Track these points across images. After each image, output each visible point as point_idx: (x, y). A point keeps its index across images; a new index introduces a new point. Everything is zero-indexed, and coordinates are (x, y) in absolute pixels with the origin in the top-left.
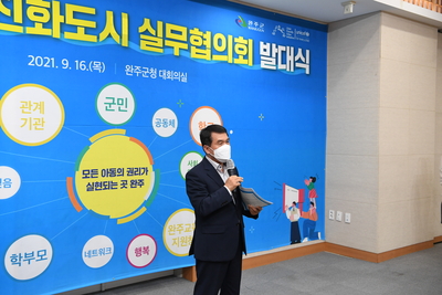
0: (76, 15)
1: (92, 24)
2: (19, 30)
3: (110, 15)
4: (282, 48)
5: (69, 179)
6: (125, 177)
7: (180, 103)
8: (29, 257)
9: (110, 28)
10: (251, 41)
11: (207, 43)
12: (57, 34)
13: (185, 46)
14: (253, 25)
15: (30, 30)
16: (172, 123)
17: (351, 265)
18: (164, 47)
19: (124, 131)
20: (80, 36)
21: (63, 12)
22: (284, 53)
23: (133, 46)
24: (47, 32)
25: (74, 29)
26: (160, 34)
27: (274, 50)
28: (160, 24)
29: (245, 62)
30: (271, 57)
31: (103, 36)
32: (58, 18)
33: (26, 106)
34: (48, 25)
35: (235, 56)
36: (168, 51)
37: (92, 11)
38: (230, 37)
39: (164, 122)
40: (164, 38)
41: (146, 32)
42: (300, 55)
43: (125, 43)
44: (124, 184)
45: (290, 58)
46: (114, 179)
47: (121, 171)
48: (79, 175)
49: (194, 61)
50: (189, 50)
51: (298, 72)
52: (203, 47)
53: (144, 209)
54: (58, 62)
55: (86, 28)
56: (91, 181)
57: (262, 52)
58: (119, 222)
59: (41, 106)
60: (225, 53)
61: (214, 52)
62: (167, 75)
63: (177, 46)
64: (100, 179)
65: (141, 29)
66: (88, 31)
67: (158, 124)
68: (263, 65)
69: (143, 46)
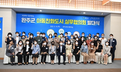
0: (56, 20)
2: (50, 23)
3: (61, 20)
4: (92, 21)
7: (72, 31)
9: (61, 21)
10: (86, 21)
11: (77, 22)
12: (54, 23)
14: (86, 18)
16: (70, 34)
20: (57, 23)
21: (55, 20)
25: (56, 22)
29: (84, 24)
30: (90, 23)
31: (60, 23)
32: (54, 21)
33: (50, 32)
34: (53, 22)
35: (82, 23)
37: (58, 20)
38: (81, 21)
40: (69, 22)
41: (66, 21)
42: (97, 22)
43: (63, 23)
45: (95, 23)
49: (74, 25)
50: (73, 23)
51: (96, 25)
52: (76, 22)
54: (54, 26)
57: (88, 22)
59: (52, 32)
60: (80, 23)
61: (78, 23)
63: (71, 23)
66: (58, 22)
68: (88, 24)
69: (66, 23)
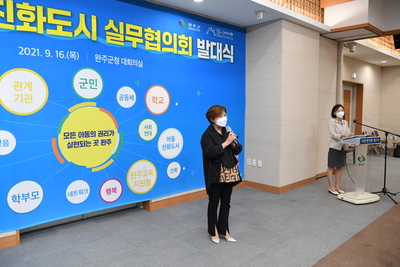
0: (56, 16)
1: (69, 24)
2: (12, 27)
3: (82, 17)
4: (213, 44)
5: (53, 140)
6: (97, 138)
7: (138, 83)
8: (26, 197)
9: (82, 26)
10: (190, 38)
11: (158, 39)
12: (40, 30)
13: (141, 41)
14: (191, 26)
15: (19, 28)
16: (132, 97)
17: (261, 196)
18: (125, 41)
19: (95, 104)
20: (59, 32)
21: (45, 14)
22: (215, 47)
23: (101, 40)
24: (33, 29)
25: (54, 27)
26: (122, 31)
27: (208, 45)
28: (121, 24)
29: (186, 53)
30: (205, 50)
31: (77, 32)
32: (41, 20)
33: (18, 85)
34: (34, 24)
35: (179, 48)
36: (128, 45)
37: (68, 14)
38: (175, 35)
39: (126, 97)
40: (125, 34)
41: (111, 30)
42: (226, 49)
43: (94, 38)
44: (96, 143)
45: (219, 51)
46: (88, 139)
47: (93, 133)
48: (61, 136)
49: (148, 52)
50: (144, 44)
51: (225, 61)
52: (155, 42)
53: (112, 161)
54: (42, 52)
55: (64, 26)
56: (71, 141)
57: (199, 46)
58: (93, 170)
59: (30, 85)
60: (171, 46)
61: (163, 45)
62: (128, 62)
63: (135, 40)
64: (77, 139)
65: (107, 28)
66: (65, 28)
67: (121, 99)
68: (200, 55)
69: (109, 40)
